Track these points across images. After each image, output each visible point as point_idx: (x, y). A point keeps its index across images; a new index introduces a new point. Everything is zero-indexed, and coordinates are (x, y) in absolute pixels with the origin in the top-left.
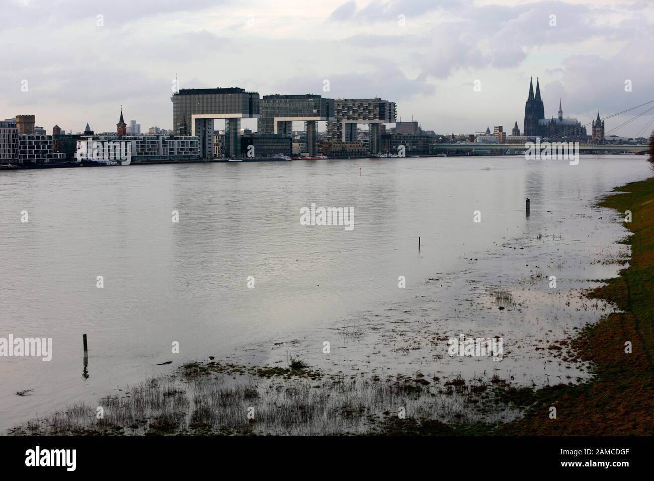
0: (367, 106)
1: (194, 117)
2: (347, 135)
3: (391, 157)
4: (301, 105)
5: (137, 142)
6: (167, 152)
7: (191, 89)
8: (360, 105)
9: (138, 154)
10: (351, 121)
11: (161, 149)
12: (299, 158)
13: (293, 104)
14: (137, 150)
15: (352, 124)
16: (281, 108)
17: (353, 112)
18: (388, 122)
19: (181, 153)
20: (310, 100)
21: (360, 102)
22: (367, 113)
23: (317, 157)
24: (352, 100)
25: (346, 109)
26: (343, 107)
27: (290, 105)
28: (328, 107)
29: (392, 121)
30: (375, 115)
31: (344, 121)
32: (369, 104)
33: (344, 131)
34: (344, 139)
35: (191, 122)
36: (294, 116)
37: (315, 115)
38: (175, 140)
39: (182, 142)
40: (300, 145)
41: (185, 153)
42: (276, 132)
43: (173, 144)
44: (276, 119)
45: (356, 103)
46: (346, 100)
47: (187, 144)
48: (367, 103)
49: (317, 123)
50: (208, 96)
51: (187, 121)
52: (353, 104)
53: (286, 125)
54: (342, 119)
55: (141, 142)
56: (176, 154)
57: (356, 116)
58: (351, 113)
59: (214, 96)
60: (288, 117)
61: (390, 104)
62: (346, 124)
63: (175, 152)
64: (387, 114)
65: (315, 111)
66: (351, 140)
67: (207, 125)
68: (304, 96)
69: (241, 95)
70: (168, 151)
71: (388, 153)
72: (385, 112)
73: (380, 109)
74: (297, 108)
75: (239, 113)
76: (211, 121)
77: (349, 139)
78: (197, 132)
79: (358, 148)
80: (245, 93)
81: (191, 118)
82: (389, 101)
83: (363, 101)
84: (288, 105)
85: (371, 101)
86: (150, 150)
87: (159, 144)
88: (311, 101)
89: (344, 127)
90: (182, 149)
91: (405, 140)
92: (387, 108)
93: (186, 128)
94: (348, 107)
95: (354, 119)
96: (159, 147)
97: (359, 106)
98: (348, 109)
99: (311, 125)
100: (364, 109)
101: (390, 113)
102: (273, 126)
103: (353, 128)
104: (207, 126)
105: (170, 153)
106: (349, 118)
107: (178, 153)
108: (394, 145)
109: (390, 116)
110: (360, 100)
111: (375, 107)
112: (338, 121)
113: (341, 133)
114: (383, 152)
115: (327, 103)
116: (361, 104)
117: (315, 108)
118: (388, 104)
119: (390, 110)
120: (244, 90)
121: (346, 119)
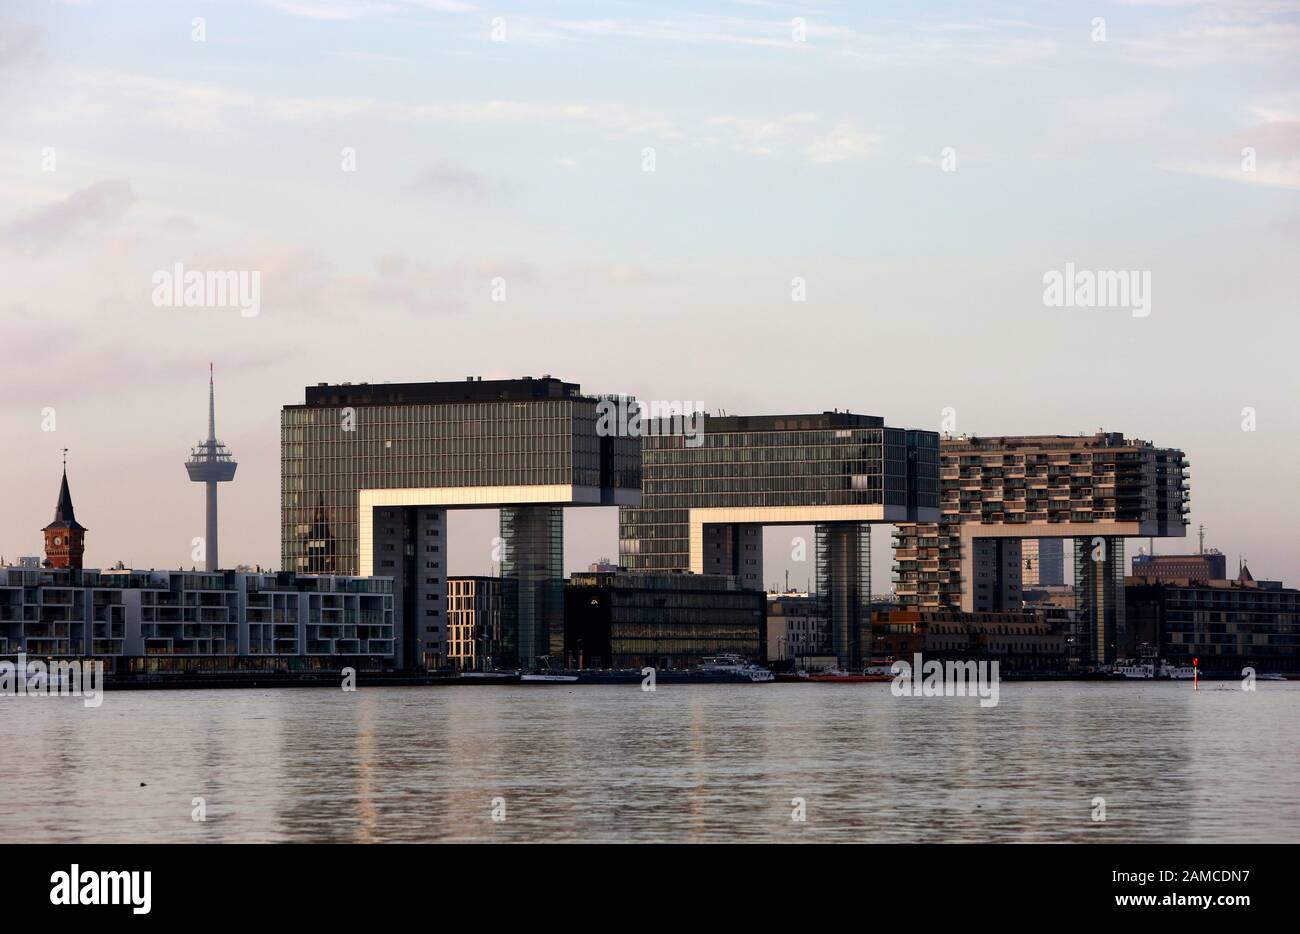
0: (1067, 463)
1: (370, 499)
2: (979, 586)
3: (1167, 678)
4: (802, 454)
5: (147, 597)
6: (267, 639)
7: (355, 382)
8: (1035, 459)
9: (150, 645)
10: (1000, 529)
11: (244, 626)
12: (802, 674)
13: (769, 455)
14: (146, 628)
15: (999, 540)
16: (719, 471)
17: (1007, 492)
18: (1155, 530)
19: (324, 646)
20: (839, 434)
21: (1036, 450)
22: (1063, 493)
23: (871, 670)
24: (1002, 441)
25: (978, 477)
26: (964, 469)
27: (755, 455)
28: (912, 465)
29: (1169, 529)
30: (1099, 502)
31: (971, 530)
32: (1073, 456)
33: (967, 569)
34: (967, 604)
35: (354, 520)
36: (771, 502)
37: (861, 499)
38: (301, 589)
39: (330, 601)
40: (791, 625)
41: (341, 645)
42: (696, 566)
43: (293, 609)
44: (699, 517)
45: (1019, 452)
46: (975, 441)
47: (349, 608)
48: (1066, 453)
49: (869, 530)
50: (427, 413)
51: (334, 515)
52: (1007, 458)
53: (735, 538)
54: (960, 520)
55: (161, 596)
56: (302, 648)
57: (1018, 508)
58: (998, 495)
59: (454, 411)
60: (747, 504)
61: (1161, 456)
62: (976, 540)
63: (300, 639)
64: (1149, 495)
65: (860, 481)
66: (998, 606)
67: (421, 532)
68: (812, 419)
69: (568, 408)
70: (273, 639)
71: (1158, 664)
72: (1139, 489)
73: (1118, 478)
74: (785, 469)
75: (559, 481)
76: (436, 517)
77: (989, 603)
78: (379, 564)
79: (1033, 639)
80: (581, 399)
81: (355, 506)
82: (1159, 445)
83: (1049, 446)
84: (746, 456)
85: (1079, 445)
86: (197, 629)
87: (233, 608)
88: (843, 440)
89: (968, 551)
90: (328, 631)
91: (1218, 607)
92: (1149, 471)
93: (332, 547)
94: (986, 470)
95: (1009, 518)
96: (233, 618)
97: (1030, 468)
98: (985, 481)
99: (841, 540)
100: (1052, 479)
101: (1162, 494)
102: (684, 547)
103: (1006, 559)
104: (423, 538)
105: (280, 645)
106: (988, 517)
107: (313, 645)
108: (1176, 629)
109: (1162, 505)
110: (1037, 442)
111: (1099, 468)
112: (943, 528)
113: (956, 578)
114: (1136, 658)
115: (909, 449)
116: (1039, 457)
117: (861, 469)
118: (1152, 457)
119: (1161, 482)
120: (577, 387)
121: (975, 518)
